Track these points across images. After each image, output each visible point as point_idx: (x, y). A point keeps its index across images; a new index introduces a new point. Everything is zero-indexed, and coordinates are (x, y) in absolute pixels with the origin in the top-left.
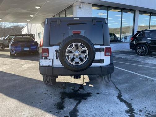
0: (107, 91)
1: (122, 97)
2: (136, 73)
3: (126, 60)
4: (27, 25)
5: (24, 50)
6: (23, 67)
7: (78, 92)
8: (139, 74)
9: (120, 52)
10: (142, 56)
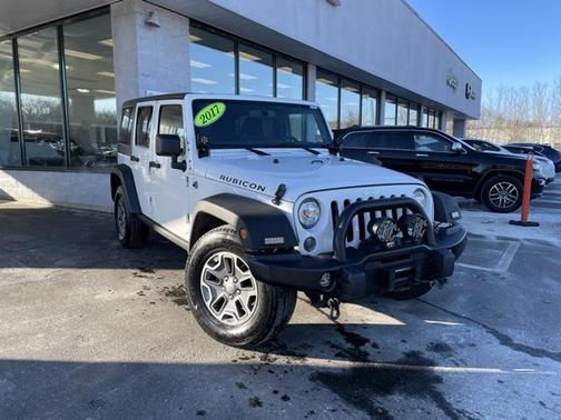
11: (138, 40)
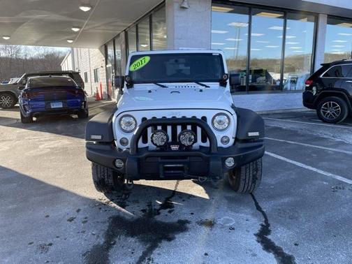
0: (233, 216)
1: (269, 237)
2: (314, 169)
3: (293, 134)
4: (72, 52)
5: (52, 107)
6: (41, 147)
7: (156, 217)
8: (322, 172)
9: (280, 114)
10: (332, 125)
11: (175, 18)
